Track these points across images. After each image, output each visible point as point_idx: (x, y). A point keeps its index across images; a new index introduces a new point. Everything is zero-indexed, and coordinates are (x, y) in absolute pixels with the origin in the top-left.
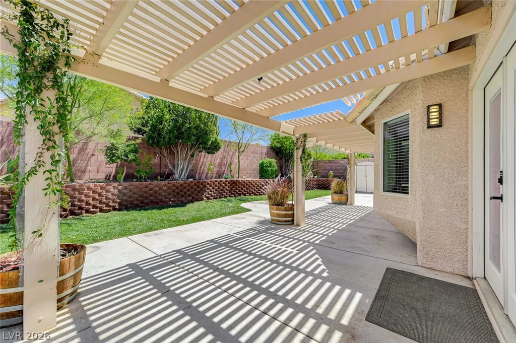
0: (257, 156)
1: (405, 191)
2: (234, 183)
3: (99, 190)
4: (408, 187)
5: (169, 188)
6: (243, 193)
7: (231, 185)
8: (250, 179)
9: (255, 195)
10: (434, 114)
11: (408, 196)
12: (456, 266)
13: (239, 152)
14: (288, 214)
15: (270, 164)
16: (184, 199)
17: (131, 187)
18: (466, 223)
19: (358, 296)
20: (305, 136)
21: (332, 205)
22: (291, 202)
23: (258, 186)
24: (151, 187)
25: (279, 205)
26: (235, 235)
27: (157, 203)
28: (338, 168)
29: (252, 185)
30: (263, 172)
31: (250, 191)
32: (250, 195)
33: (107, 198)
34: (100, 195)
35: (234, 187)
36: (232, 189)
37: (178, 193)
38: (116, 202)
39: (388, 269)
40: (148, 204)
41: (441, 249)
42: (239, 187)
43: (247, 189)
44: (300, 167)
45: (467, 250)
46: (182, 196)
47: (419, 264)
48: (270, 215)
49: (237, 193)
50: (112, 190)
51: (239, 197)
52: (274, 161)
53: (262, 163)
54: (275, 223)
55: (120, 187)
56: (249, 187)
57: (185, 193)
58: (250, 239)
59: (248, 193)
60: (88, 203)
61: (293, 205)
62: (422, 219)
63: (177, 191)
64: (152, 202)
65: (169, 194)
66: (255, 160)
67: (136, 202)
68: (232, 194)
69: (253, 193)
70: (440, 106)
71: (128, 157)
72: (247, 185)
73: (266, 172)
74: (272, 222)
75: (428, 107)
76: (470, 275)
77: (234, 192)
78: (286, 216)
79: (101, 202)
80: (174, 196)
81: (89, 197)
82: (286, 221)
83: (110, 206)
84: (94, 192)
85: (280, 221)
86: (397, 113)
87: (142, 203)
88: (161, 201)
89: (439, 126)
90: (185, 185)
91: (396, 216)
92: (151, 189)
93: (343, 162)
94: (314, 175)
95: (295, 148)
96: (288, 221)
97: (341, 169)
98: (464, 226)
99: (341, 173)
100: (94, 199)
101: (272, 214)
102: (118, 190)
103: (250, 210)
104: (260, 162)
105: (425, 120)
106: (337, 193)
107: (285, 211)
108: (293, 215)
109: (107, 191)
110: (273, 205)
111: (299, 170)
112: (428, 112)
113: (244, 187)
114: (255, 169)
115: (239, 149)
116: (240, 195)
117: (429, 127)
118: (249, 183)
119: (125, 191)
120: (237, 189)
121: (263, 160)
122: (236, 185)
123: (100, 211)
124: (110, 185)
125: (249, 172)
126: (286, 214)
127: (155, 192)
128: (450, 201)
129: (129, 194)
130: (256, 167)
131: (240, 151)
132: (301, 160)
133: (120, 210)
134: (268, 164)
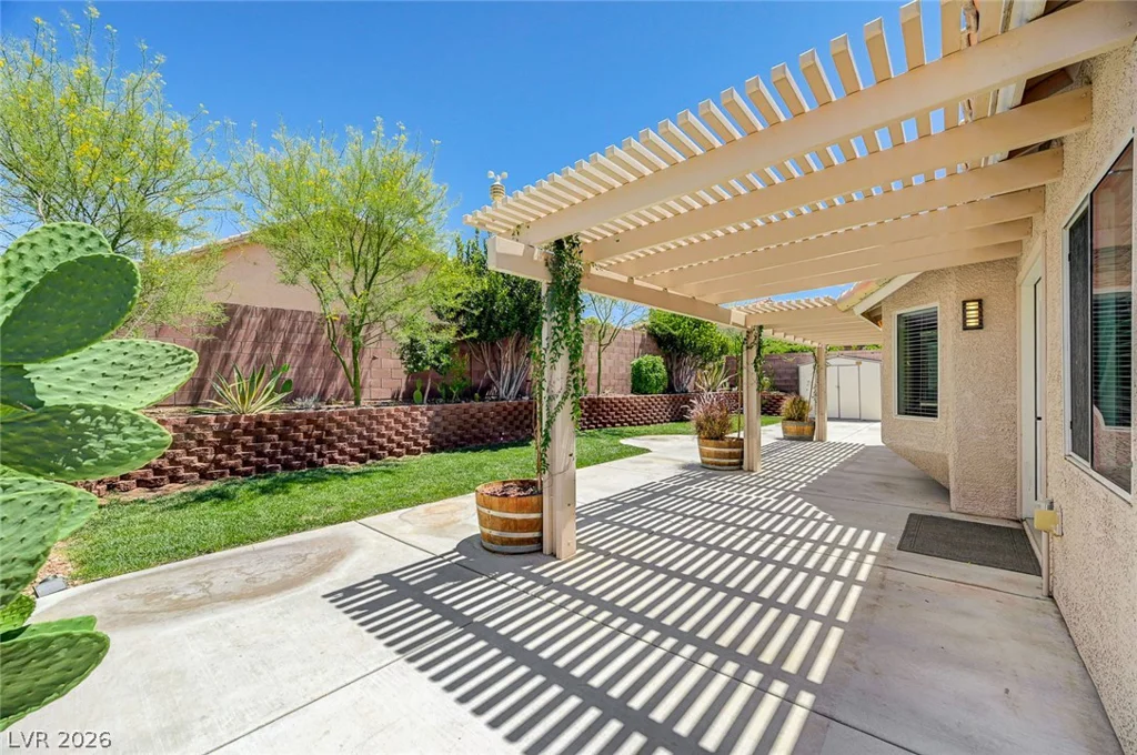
0: (626, 350)
1: (932, 412)
2: (594, 403)
3: (403, 419)
4: (936, 408)
5: (499, 413)
6: (610, 423)
7: (590, 407)
8: (620, 396)
9: (631, 425)
10: (972, 313)
11: (937, 420)
12: (1003, 508)
13: (600, 345)
14: (734, 453)
15: (654, 366)
16: (519, 432)
17: (445, 413)
18: (1015, 452)
19: (880, 536)
20: (761, 327)
21: (784, 441)
22: (735, 435)
23: (636, 409)
24: (472, 411)
25: (717, 439)
26: (664, 483)
27: (483, 440)
28: (780, 371)
29: (624, 406)
30: (640, 381)
31: (622, 418)
32: (622, 425)
33: (414, 432)
34: (405, 426)
35: (594, 411)
36: (591, 415)
37: (511, 423)
38: (427, 438)
39: (911, 515)
40: (470, 441)
41: (982, 487)
42: (603, 411)
43: (617, 414)
44: (755, 376)
45: (1015, 487)
46: (518, 428)
47: (953, 509)
48: (699, 455)
49: (601, 423)
50: (419, 418)
51: (604, 430)
52: (659, 360)
53: (639, 364)
54: (710, 468)
55: (431, 413)
56: (620, 410)
57: (521, 422)
58: (694, 487)
59: (619, 422)
60: (390, 440)
61: (739, 439)
62: (956, 450)
63: (510, 418)
64: (476, 437)
65: (500, 424)
66: (622, 359)
67: (453, 438)
68: (592, 424)
69: (626, 421)
70: (980, 302)
71: (440, 362)
72: (616, 406)
73: (646, 381)
74: (704, 466)
75: (964, 303)
76: (1019, 517)
77: (596, 419)
78: (730, 456)
79: (407, 438)
80: (506, 429)
81: (391, 429)
82: (730, 464)
83: (419, 445)
84: (397, 421)
85: (720, 465)
86: (919, 304)
87: (462, 439)
88: (488, 436)
89: (980, 327)
90: (521, 408)
91: (919, 448)
92: (472, 416)
93: (791, 360)
94: (731, 386)
95: (745, 347)
96: (734, 464)
97: (785, 373)
98: (1011, 457)
99: (785, 381)
100: (398, 433)
101: (702, 454)
102: (429, 418)
103: (648, 451)
104: (635, 362)
105: (961, 318)
106: (794, 420)
107: (730, 447)
108: (741, 455)
109: (414, 420)
110: (706, 438)
111: (751, 381)
112: (964, 310)
113: (612, 410)
114: (623, 375)
115: (600, 340)
116: (605, 426)
117: (966, 328)
118: (620, 402)
119: (438, 419)
120: (599, 415)
121: (640, 359)
122: (598, 407)
123: (407, 454)
124: (417, 409)
125: (613, 381)
126: (730, 453)
127: (479, 421)
128: (994, 426)
129: (443, 424)
130: (625, 371)
131: (603, 342)
132: (756, 366)
133: (433, 451)
134: (650, 367)
